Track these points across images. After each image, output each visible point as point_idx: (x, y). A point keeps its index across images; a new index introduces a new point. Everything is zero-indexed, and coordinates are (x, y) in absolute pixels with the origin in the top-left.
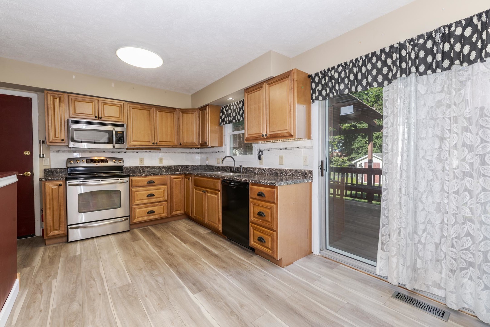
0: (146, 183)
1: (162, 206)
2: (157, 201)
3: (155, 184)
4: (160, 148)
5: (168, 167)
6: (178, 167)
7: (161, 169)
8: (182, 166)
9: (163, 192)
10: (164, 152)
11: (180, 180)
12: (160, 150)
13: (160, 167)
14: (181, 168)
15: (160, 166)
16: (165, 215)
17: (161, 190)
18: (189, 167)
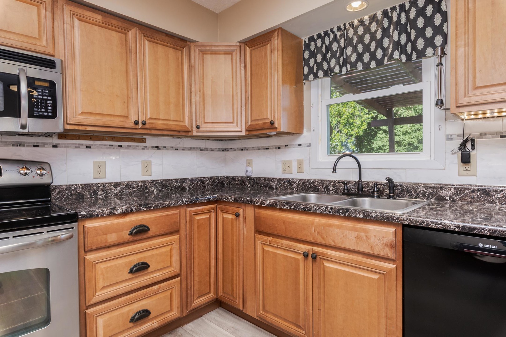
0: (126, 235)
1: (168, 293)
2: (155, 280)
3: (150, 233)
4: (144, 137)
5: (162, 182)
6: (184, 182)
7: (146, 188)
8: (192, 180)
9: (169, 254)
10: (153, 147)
11: (207, 216)
12: (145, 142)
13: (144, 185)
14: (190, 185)
15: (144, 182)
16: (174, 314)
17: (163, 250)
18: (206, 181)
